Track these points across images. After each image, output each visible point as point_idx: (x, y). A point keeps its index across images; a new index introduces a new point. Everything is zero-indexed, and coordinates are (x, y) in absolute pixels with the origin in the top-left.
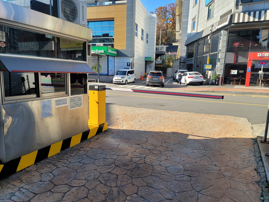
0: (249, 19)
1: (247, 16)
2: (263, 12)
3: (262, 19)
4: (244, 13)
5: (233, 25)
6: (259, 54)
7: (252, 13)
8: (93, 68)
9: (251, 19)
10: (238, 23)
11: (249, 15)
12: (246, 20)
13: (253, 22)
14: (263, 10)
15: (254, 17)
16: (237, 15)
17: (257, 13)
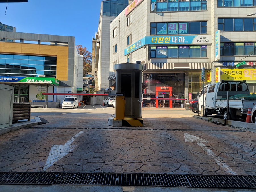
0: (155, 67)
1: (154, 65)
2: (162, 64)
3: (162, 68)
4: (153, 64)
5: (147, 70)
6: (161, 88)
7: (157, 64)
8: (38, 96)
9: (157, 68)
10: (150, 69)
11: (155, 65)
12: (154, 68)
13: (158, 69)
14: (162, 63)
15: (158, 66)
16: (148, 64)
17: (159, 64)
